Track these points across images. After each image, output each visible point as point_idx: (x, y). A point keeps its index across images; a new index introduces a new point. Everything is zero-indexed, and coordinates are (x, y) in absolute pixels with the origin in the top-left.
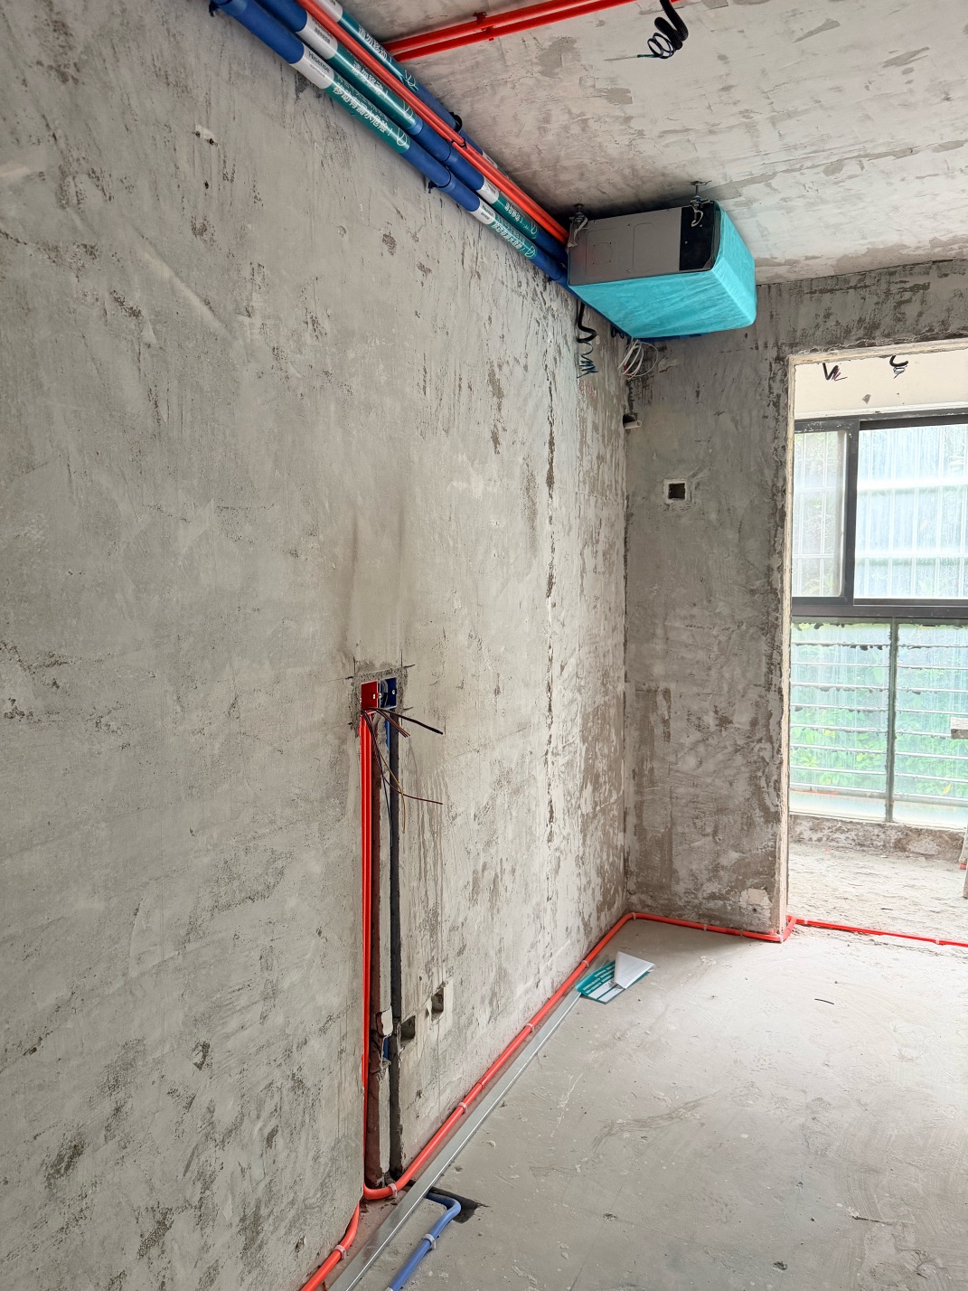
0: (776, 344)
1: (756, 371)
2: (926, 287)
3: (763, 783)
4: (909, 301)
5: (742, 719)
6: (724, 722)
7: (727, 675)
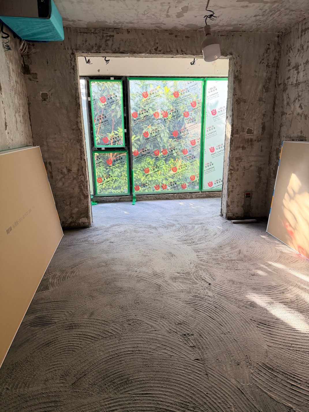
0: (71, 48)
1: (66, 57)
2: (113, 36)
3: (83, 187)
4: (109, 40)
5: (74, 169)
6: (69, 171)
7: (69, 156)
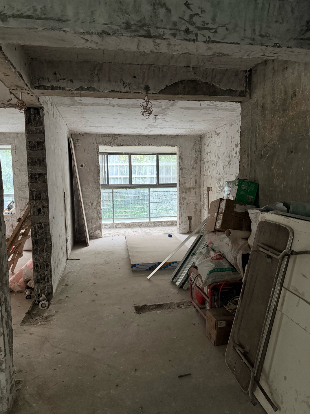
0: (97, 143)
1: (94, 148)
2: (118, 138)
3: (99, 213)
4: (115, 140)
5: (95, 203)
6: (92, 204)
7: (92, 197)
